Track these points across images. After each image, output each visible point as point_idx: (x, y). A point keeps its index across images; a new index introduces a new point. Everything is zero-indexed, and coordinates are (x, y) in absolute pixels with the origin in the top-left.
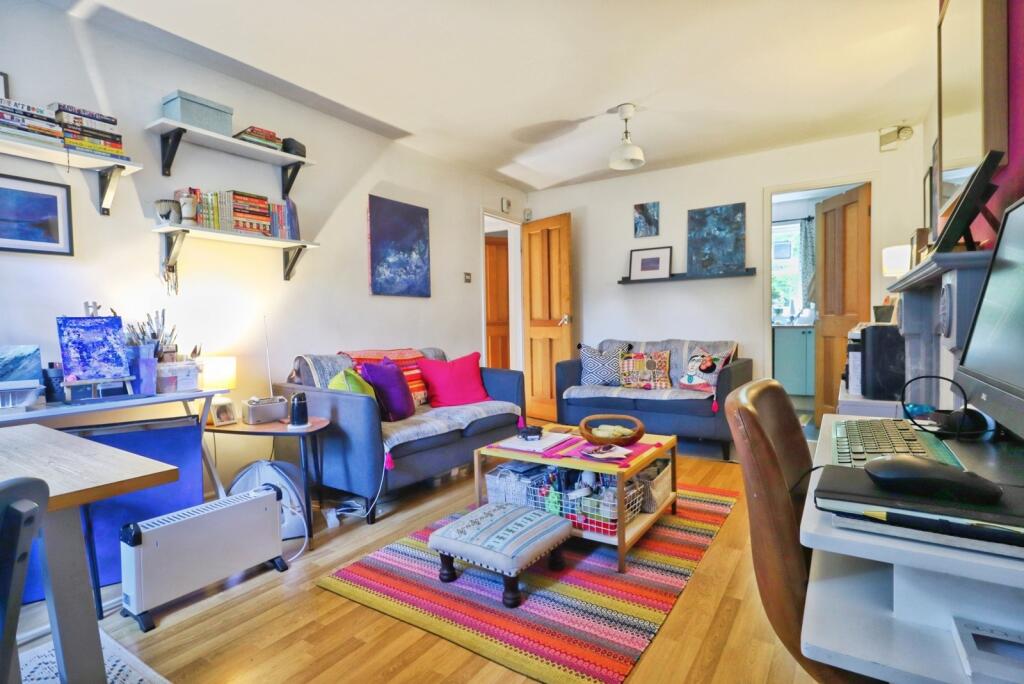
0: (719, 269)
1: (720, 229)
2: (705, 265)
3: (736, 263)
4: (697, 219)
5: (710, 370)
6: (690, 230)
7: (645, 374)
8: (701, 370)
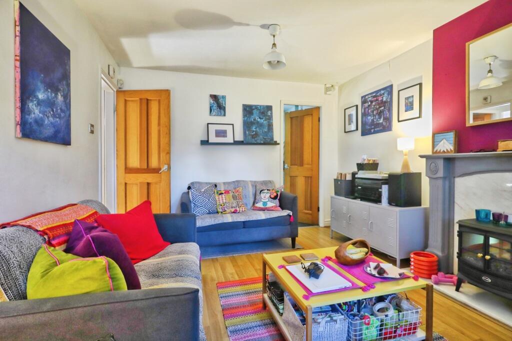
0: (261, 140)
1: (260, 118)
2: (253, 137)
3: (269, 137)
4: (248, 110)
5: (275, 198)
6: (244, 116)
7: (233, 203)
8: (271, 198)
